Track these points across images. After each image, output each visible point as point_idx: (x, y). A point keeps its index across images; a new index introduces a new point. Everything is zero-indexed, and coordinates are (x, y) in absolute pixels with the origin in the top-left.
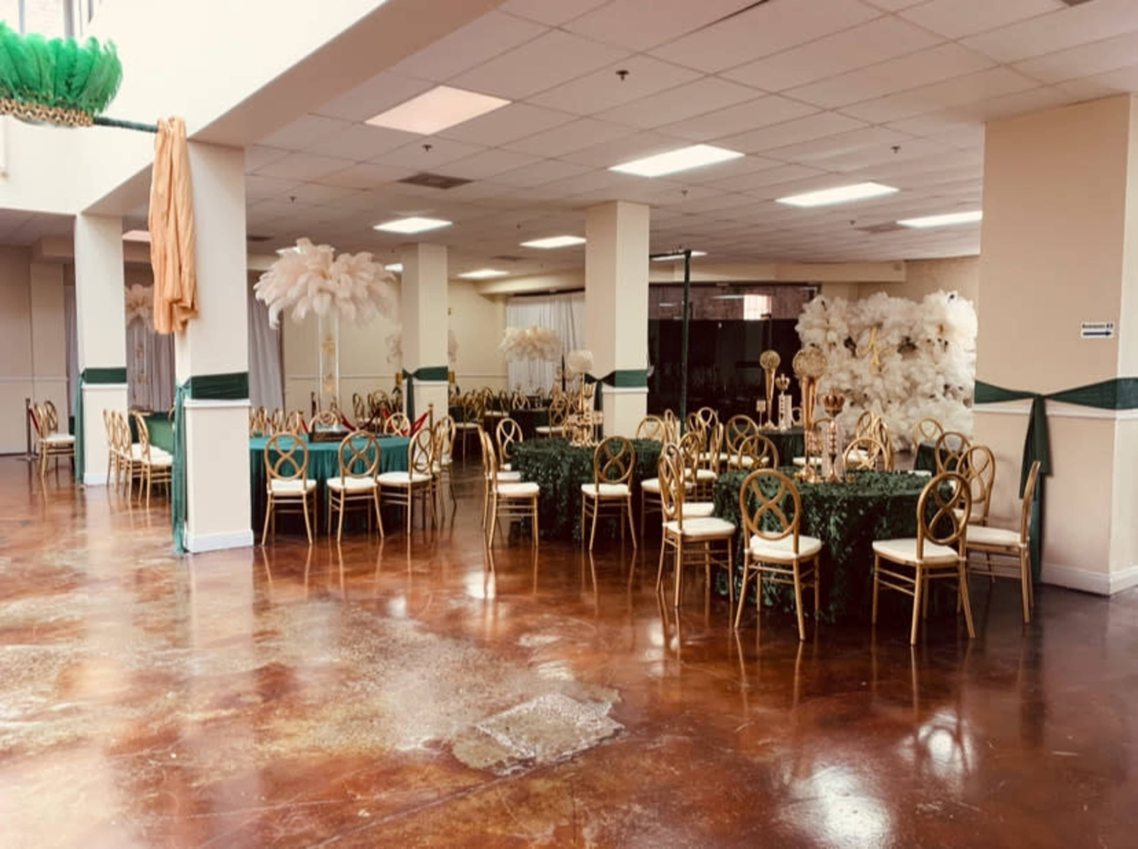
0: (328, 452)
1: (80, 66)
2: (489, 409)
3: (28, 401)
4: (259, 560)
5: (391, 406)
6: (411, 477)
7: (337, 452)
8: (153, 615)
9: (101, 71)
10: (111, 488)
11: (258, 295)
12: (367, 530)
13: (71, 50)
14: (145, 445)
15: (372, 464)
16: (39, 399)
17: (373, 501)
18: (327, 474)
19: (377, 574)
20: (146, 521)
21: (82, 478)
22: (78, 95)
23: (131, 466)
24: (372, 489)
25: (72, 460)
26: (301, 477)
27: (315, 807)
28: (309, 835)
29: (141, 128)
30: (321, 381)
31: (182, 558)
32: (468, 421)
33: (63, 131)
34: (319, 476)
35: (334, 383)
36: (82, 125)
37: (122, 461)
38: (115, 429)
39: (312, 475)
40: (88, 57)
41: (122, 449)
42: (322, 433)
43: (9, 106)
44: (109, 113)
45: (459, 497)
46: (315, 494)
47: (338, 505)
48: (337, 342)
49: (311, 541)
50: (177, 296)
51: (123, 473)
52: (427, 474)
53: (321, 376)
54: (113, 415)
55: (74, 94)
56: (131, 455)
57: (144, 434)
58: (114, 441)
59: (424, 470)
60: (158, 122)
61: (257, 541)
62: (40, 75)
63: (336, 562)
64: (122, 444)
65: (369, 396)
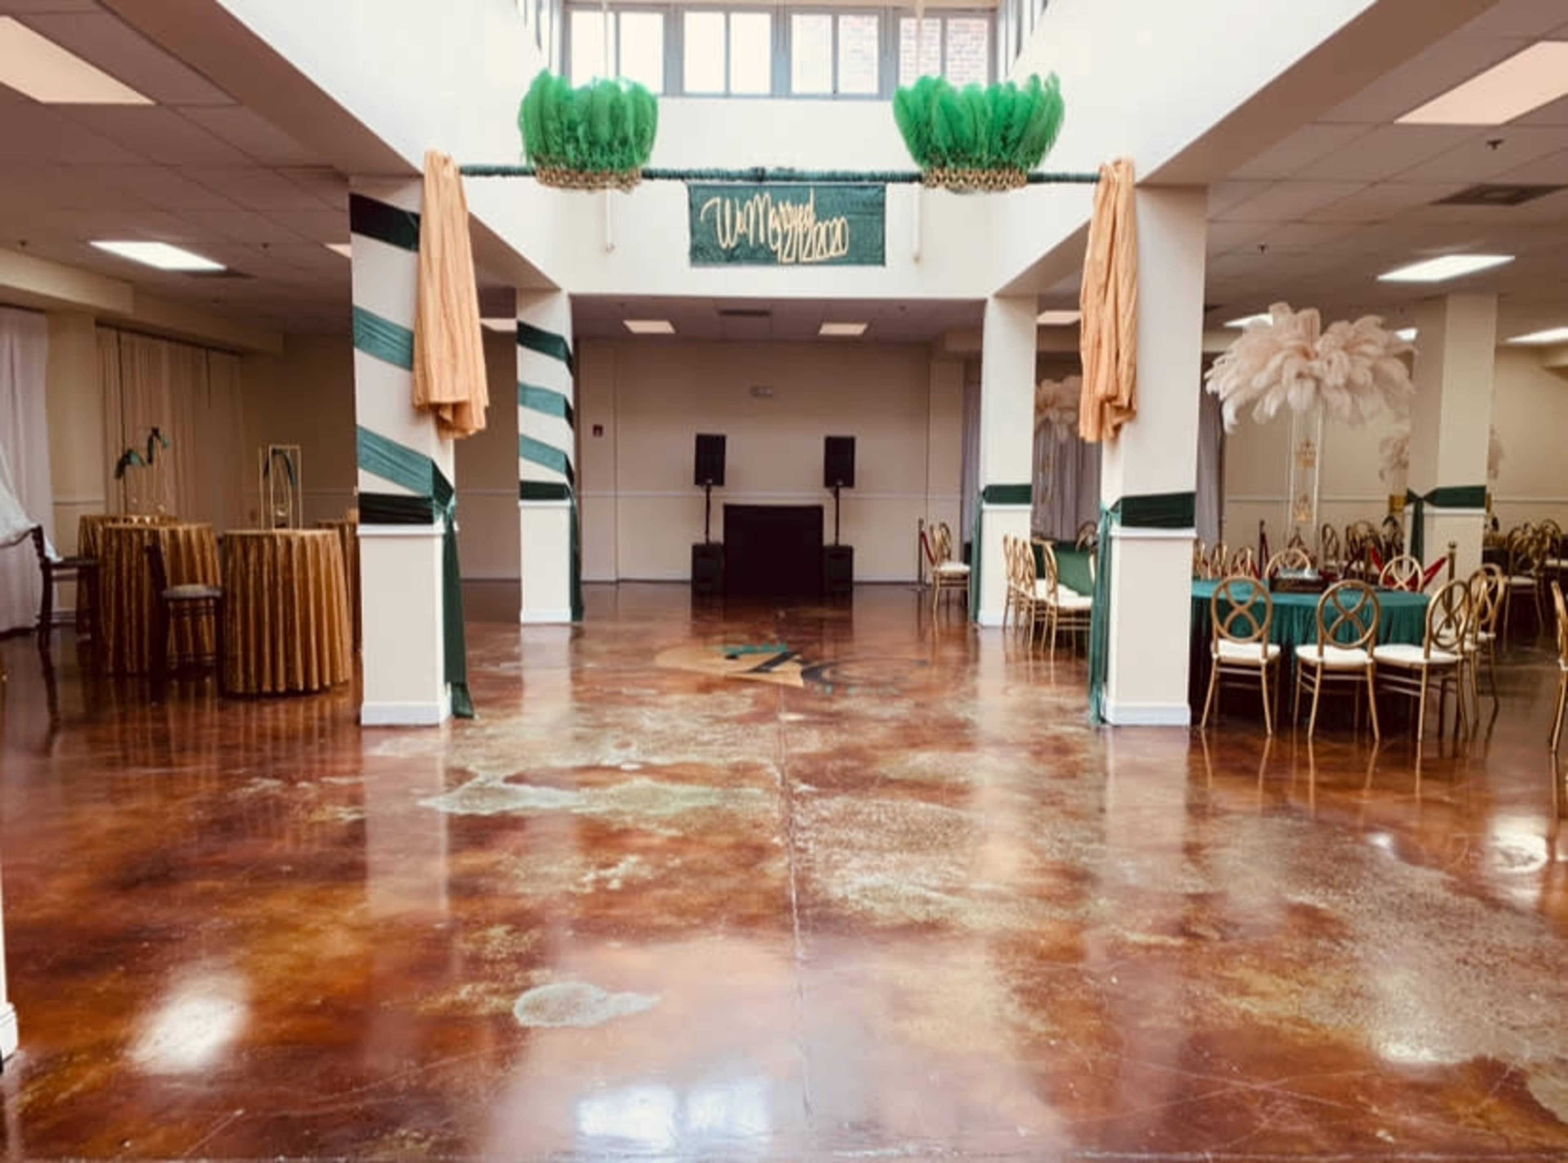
0: (1299, 607)
1: (1018, 112)
2: (1554, 555)
3: (921, 522)
4: (1195, 744)
5: (1383, 545)
6: (1427, 655)
7: (1313, 609)
8: (1072, 797)
9: (1039, 117)
10: (1007, 631)
11: (1210, 387)
12: (1351, 728)
13: (1010, 96)
14: (1052, 582)
15: (1367, 629)
16: (933, 520)
17: (1364, 684)
18: (1295, 640)
19: (1365, 793)
20: (1049, 677)
21: (976, 617)
22: (1013, 150)
23: (1033, 607)
24: (1365, 666)
25: (965, 594)
26: (1259, 640)
27: (1312, 1103)
28: (1305, 1139)
29: (1079, 179)
30: (1291, 505)
31: (1098, 730)
32: (1516, 574)
33: (996, 197)
34: (1284, 639)
35: (1310, 507)
36: (1014, 186)
37: (1023, 599)
38: (1016, 560)
39: (1274, 639)
40: (1029, 101)
41: (1023, 585)
42: (1289, 581)
43: (941, 176)
44: (1048, 165)
45: (1504, 694)
46: (1278, 666)
47: (1312, 684)
48: (1318, 449)
49: (1269, 731)
50: (1111, 392)
51: (1023, 614)
52: (1455, 653)
53: (1291, 498)
54: (1015, 542)
55: (1009, 149)
56: (1034, 593)
57: (1052, 568)
58: (1014, 573)
59: (1452, 645)
60: (1101, 169)
61: (1195, 720)
62: (976, 135)
63: (1304, 765)
64: (1024, 578)
65: (1348, 529)
